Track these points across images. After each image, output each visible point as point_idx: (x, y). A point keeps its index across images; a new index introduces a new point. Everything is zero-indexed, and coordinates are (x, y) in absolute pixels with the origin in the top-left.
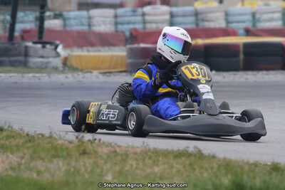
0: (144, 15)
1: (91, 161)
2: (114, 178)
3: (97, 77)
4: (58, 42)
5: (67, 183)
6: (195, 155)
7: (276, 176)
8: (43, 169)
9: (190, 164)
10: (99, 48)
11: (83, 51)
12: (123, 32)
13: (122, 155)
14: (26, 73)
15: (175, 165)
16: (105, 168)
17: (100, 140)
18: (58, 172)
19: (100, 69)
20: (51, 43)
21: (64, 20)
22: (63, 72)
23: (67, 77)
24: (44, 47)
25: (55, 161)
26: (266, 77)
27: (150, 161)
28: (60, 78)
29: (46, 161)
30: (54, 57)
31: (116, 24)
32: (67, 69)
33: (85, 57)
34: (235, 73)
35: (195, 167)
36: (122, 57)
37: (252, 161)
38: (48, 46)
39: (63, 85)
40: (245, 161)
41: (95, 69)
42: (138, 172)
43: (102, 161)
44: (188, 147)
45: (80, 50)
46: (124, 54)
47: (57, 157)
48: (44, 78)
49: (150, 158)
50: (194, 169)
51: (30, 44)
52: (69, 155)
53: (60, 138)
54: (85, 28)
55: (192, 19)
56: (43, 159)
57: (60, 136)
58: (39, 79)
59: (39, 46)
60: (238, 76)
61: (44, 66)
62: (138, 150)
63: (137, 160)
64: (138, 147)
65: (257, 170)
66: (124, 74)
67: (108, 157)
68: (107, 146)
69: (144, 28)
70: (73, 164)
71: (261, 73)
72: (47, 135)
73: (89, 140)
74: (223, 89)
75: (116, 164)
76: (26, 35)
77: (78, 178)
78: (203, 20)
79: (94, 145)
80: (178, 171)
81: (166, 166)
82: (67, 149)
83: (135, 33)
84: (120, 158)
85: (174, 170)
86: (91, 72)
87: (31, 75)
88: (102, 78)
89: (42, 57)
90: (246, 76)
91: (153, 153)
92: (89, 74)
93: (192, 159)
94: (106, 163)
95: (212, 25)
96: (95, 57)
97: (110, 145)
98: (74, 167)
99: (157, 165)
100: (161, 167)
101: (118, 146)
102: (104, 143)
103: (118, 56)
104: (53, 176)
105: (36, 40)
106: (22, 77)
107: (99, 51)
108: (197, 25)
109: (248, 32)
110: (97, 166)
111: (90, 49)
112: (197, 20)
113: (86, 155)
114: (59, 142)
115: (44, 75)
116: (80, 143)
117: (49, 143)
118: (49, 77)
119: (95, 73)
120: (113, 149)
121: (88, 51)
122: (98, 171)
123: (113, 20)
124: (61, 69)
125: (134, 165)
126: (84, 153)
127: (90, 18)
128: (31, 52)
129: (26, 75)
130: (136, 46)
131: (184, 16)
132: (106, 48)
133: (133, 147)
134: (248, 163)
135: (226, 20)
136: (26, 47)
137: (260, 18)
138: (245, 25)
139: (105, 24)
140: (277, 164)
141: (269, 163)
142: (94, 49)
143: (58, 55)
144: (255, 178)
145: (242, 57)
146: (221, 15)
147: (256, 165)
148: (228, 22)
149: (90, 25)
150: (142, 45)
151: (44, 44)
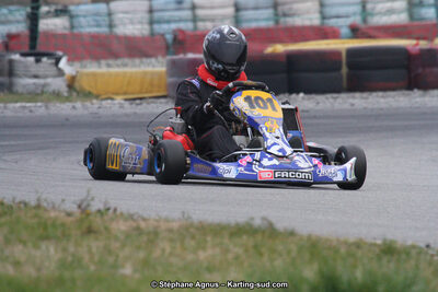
0: (194, 7)
1: (101, 244)
2: (135, 271)
3: (121, 106)
4: (60, 53)
5: (60, 282)
6: (263, 232)
7: (389, 262)
8: (22, 259)
9: (256, 247)
10: (126, 60)
11: (100, 67)
12: (163, 35)
13: (149, 233)
14: (11, 102)
15: (231, 247)
16: (121, 255)
17: (115, 210)
18: (47, 264)
19: (125, 93)
20: (49, 55)
21: (72, 17)
22: (68, 99)
23: (74, 107)
24: (38, 61)
25: (43, 245)
26: (382, 100)
27: (193, 243)
28: (63, 109)
29: (30, 244)
30: (55, 76)
31: (151, 22)
32: (75, 94)
33: (103, 75)
34: (335, 95)
35: (263, 250)
36: (160, 74)
37: (352, 240)
38: (44, 59)
39: (67, 119)
40: (342, 239)
41: (117, 94)
42: (174, 260)
43: (118, 245)
44: (252, 219)
45: (95, 64)
46: (164, 69)
47: (46, 238)
48: (39, 109)
49: (193, 238)
50: (261, 254)
51: (16, 57)
52: (66, 236)
53: (54, 207)
54: (104, 30)
55: (269, 12)
56: (24, 243)
57: (53, 204)
58: (31, 111)
59: (31, 59)
60: (339, 100)
61: (39, 91)
62: (175, 225)
63: (171, 240)
64: (173, 221)
65: (359, 253)
66: (163, 100)
67: (128, 235)
68: (126, 220)
69: (195, 28)
70: (72, 249)
71: (374, 94)
72: (33, 203)
73: (99, 211)
74: (315, 121)
75: (138, 248)
76: (12, 43)
77: (78, 273)
78: (285, 15)
79: (106, 218)
80: (237, 258)
81: (218, 250)
82: (63, 225)
83: (180, 37)
84: (145, 238)
85: (230, 256)
86: (112, 99)
87: (18, 105)
88: (129, 108)
89: (36, 77)
90: (351, 101)
91: (198, 229)
92: (109, 101)
93: (259, 237)
94: (123, 246)
95: (298, 21)
96: (117, 75)
97: (131, 217)
98: (73, 255)
99: (204, 249)
100: (210, 252)
101: (144, 219)
102: (122, 214)
103: (153, 74)
104: (39, 270)
105: (27, 50)
106: (5, 108)
107: (125, 65)
108: (277, 22)
109: (356, 32)
110: (110, 252)
111: (111, 62)
112: (276, 15)
113: (92, 235)
114: (53, 214)
115: (39, 104)
116: (84, 216)
117: (36, 216)
118: (47, 107)
119: (119, 99)
120: (135, 225)
121: (109, 66)
122: (111, 260)
123: (147, 16)
124: (66, 94)
125: (168, 250)
126: (90, 231)
127: (110, 14)
128: (19, 69)
129: (11, 105)
130: (181, 56)
131: (256, 8)
132: (137, 61)
133: (167, 220)
134: (346, 243)
135: (321, 12)
136: (11, 62)
137: (373, 9)
138: (349, 21)
139: (132, 23)
140: (392, 242)
141: (379, 242)
142: (119, 62)
143: (61, 73)
144: (354, 267)
145: (344, 70)
146: (313, 6)
147: (358, 245)
148: (324, 17)
149: (111, 26)
150: (190, 56)
151: (38, 56)
